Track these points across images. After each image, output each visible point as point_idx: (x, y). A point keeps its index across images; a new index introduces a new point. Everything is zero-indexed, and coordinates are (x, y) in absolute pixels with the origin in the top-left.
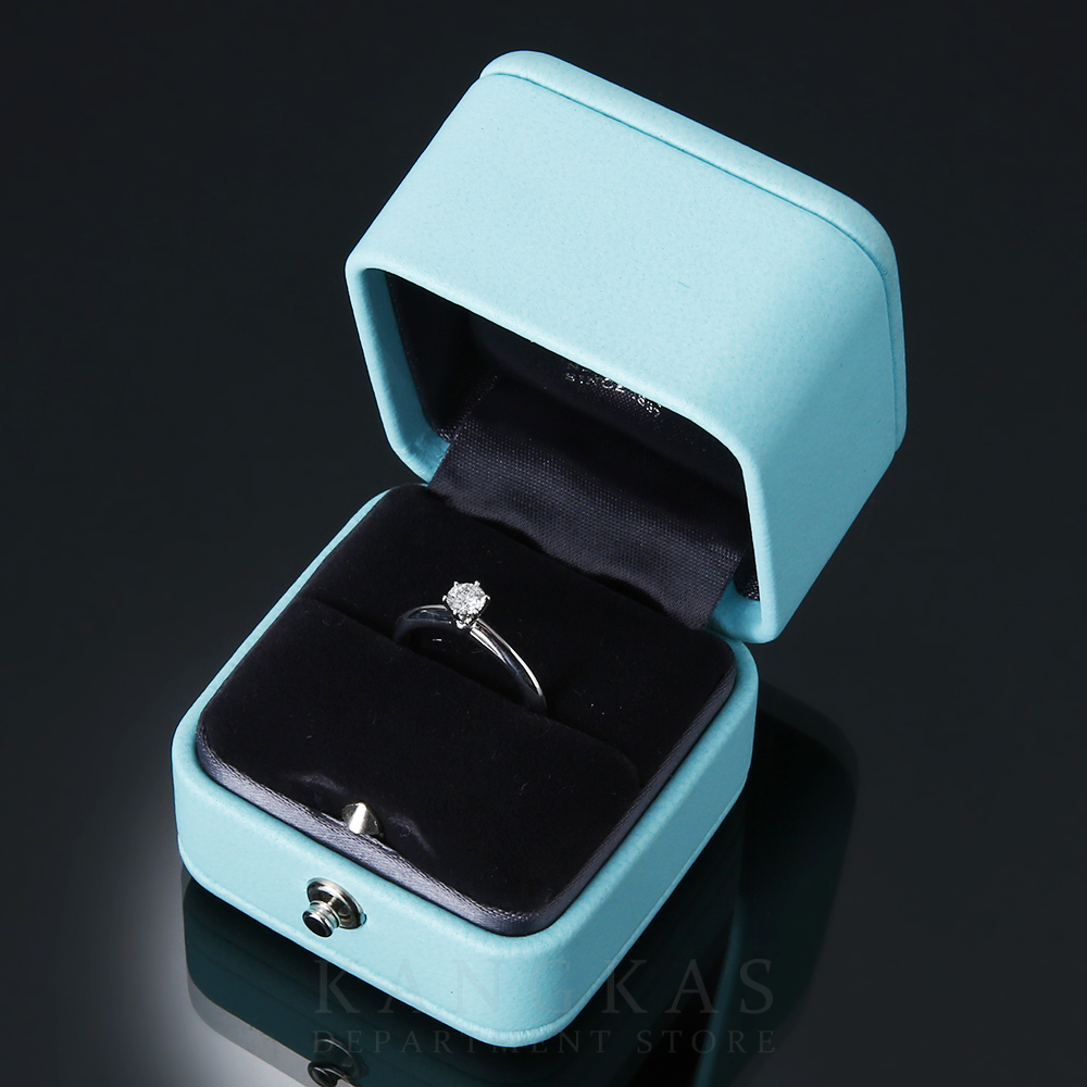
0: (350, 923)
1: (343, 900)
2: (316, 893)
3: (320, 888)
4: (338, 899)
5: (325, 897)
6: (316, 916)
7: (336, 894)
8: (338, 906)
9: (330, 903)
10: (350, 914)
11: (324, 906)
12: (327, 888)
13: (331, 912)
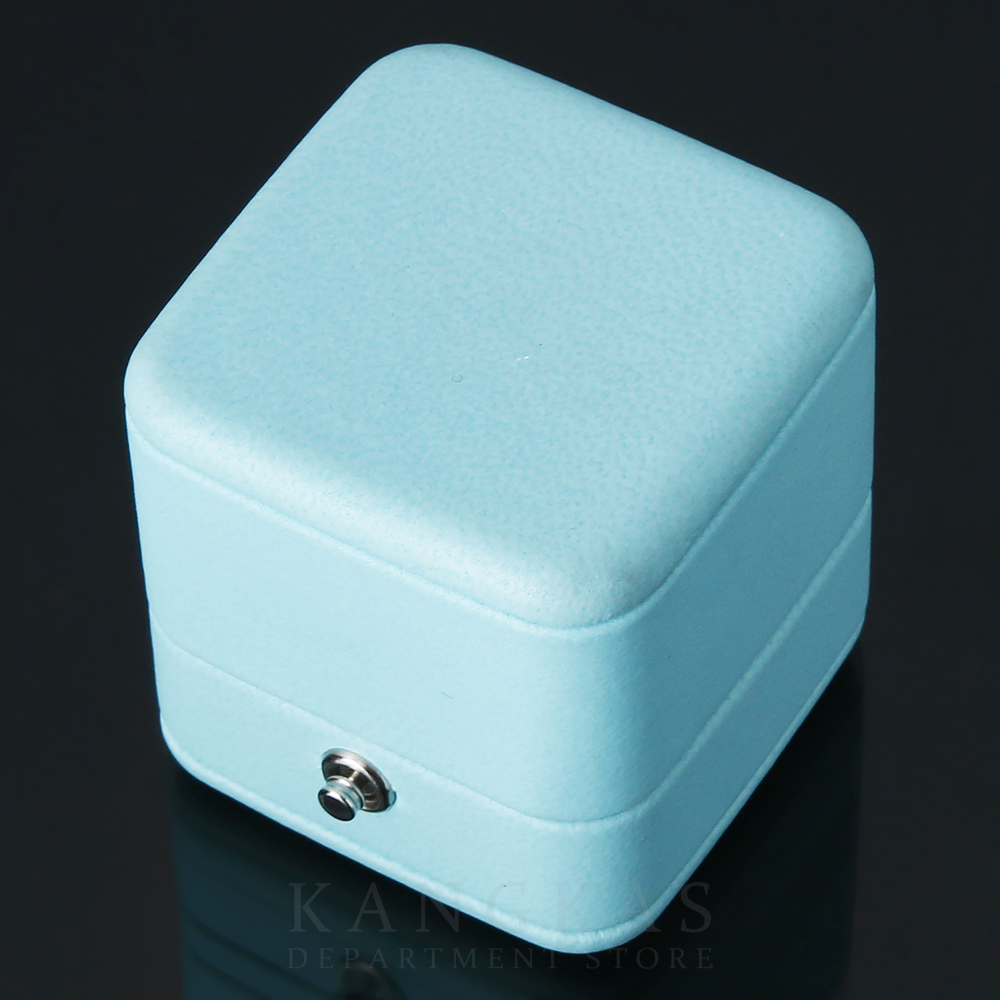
0: (376, 804)
1: (367, 774)
2: (332, 767)
3: (338, 761)
4: (361, 774)
5: (346, 771)
6: (334, 794)
7: (358, 767)
8: (361, 781)
9: (351, 779)
10: (376, 793)
11: (344, 782)
12: (347, 761)
13: (353, 789)
